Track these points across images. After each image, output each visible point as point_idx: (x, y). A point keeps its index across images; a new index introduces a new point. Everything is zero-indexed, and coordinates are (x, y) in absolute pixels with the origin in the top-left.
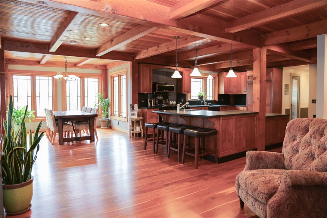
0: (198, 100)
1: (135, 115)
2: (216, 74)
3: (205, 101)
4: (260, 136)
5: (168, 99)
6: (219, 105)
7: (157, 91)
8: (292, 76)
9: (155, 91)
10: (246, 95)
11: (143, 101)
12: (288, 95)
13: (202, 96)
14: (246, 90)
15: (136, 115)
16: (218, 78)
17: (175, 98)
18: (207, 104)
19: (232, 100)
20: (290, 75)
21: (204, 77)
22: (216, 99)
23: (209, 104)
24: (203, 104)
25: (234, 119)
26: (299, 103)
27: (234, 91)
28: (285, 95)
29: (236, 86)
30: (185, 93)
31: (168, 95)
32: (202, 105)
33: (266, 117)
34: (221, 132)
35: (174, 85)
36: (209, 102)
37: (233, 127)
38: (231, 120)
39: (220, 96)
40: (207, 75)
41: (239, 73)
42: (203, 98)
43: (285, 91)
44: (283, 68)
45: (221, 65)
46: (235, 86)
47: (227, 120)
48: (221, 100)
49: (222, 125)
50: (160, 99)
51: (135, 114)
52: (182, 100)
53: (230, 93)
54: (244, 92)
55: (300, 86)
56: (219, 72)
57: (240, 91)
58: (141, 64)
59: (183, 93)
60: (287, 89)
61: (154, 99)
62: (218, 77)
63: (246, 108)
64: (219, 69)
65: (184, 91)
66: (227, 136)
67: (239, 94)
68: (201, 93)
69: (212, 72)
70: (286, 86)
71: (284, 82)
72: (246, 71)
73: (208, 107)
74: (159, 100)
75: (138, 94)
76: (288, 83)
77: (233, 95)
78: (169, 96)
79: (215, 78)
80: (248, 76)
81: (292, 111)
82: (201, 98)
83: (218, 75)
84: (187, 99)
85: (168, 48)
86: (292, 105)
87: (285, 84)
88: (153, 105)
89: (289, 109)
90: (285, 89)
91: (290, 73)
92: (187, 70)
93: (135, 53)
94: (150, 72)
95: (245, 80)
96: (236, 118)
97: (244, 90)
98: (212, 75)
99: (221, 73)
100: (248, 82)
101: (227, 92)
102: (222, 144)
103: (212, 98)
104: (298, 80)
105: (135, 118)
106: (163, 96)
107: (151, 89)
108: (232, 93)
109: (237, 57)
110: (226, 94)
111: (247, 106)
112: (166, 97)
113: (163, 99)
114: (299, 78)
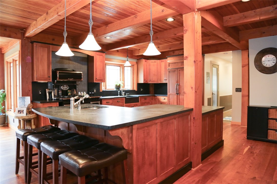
0: (115, 90)
1: (23, 112)
2: (134, 61)
3: (122, 91)
4: (196, 143)
5: (76, 89)
6: (138, 96)
7: (58, 79)
8: (213, 64)
9: (56, 80)
10: (167, 84)
11: (40, 93)
12: (209, 83)
13: (119, 85)
14: (166, 79)
15: (25, 112)
16: (136, 66)
17: (86, 88)
18: (125, 94)
19: (152, 89)
20: (211, 63)
21: (122, 65)
22: (135, 89)
23: (127, 94)
24: (121, 95)
25: (158, 124)
26: (218, 92)
27: (153, 80)
28: (207, 83)
29: (156, 74)
30: (97, 82)
31: (75, 84)
32: (119, 96)
33: (202, 114)
34: (135, 154)
35: (82, 73)
36: (126, 92)
37: (157, 138)
38: (153, 126)
39: (139, 85)
40: (124, 61)
41: (158, 60)
42: (120, 87)
43: (207, 79)
44: (204, 55)
45: (140, 51)
46: (154, 75)
47: (146, 128)
48: (141, 90)
49: (136, 140)
50: (65, 89)
51: (23, 110)
52: (95, 90)
53: (150, 82)
54: (164, 81)
55: (219, 74)
56: (137, 59)
57: (160, 80)
58: (35, 43)
59: (95, 81)
60: (208, 77)
61: (56, 90)
62: (136, 64)
63: (168, 98)
64: (138, 56)
65: (96, 80)
66: (146, 156)
67: (160, 83)
68: (118, 83)
69: (129, 59)
70: (208, 73)
71: (206, 70)
72: (166, 58)
73: (125, 98)
74: (62, 91)
75: (31, 83)
76: (209, 71)
77: (152, 84)
78: (77, 86)
79: (134, 65)
80: (169, 63)
81: (213, 100)
82: (118, 87)
83: (137, 63)
84: (100, 89)
85: (58, 13)
86: (213, 94)
87: (207, 72)
88: (53, 98)
89: (211, 98)
90: (207, 77)
91: (211, 61)
92: (100, 54)
93: (25, 28)
94: (48, 55)
95: (165, 68)
96: (161, 123)
97: (165, 79)
98: (130, 62)
99: (140, 60)
100: (169, 70)
101: (146, 81)
102: (139, 173)
103: (130, 88)
104: (217, 68)
105: (24, 117)
106: (69, 86)
107: (50, 77)
108: (152, 81)
109: (157, 38)
110: (145, 83)
111: (168, 95)
112: (73, 87)
113: (68, 90)
114: (218, 66)
